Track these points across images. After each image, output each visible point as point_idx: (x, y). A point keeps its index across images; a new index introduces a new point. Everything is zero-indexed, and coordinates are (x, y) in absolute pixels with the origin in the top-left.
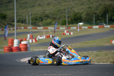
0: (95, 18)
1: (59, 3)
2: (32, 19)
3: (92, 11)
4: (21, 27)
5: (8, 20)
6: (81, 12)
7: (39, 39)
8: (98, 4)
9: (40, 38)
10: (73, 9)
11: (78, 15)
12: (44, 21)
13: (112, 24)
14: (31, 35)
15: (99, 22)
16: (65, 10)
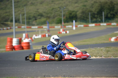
0: (91, 15)
1: (53, 1)
2: (27, 19)
3: (87, 9)
6: (76, 10)
7: (34, 38)
8: (92, 2)
9: (36, 37)
10: (67, 7)
11: (73, 13)
12: (38, 21)
13: (108, 22)
14: (27, 34)
15: (95, 20)
16: (60, 8)
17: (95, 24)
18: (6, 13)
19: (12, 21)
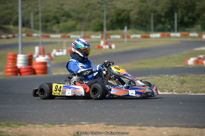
0: (154, 19)
2: (42, 21)
3: (148, 7)
6: (128, 7)
7: (55, 55)
9: (57, 54)
10: (114, 3)
11: (123, 14)
12: (62, 24)
13: (183, 31)
14: (41, 47)
15: (160, 26)
16: (101, 4)
17: (162, 33)
18: (7, 9)
19: (16, 24)
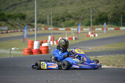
1: (83, 2)
2: (53, 20)
3: (119, 11)
4: (42, 28)
5: (27, 20)
10: (98, 8)
11: (103, 15)
12: (66, 22)
14: (52, 36)
16: (89, 9)
